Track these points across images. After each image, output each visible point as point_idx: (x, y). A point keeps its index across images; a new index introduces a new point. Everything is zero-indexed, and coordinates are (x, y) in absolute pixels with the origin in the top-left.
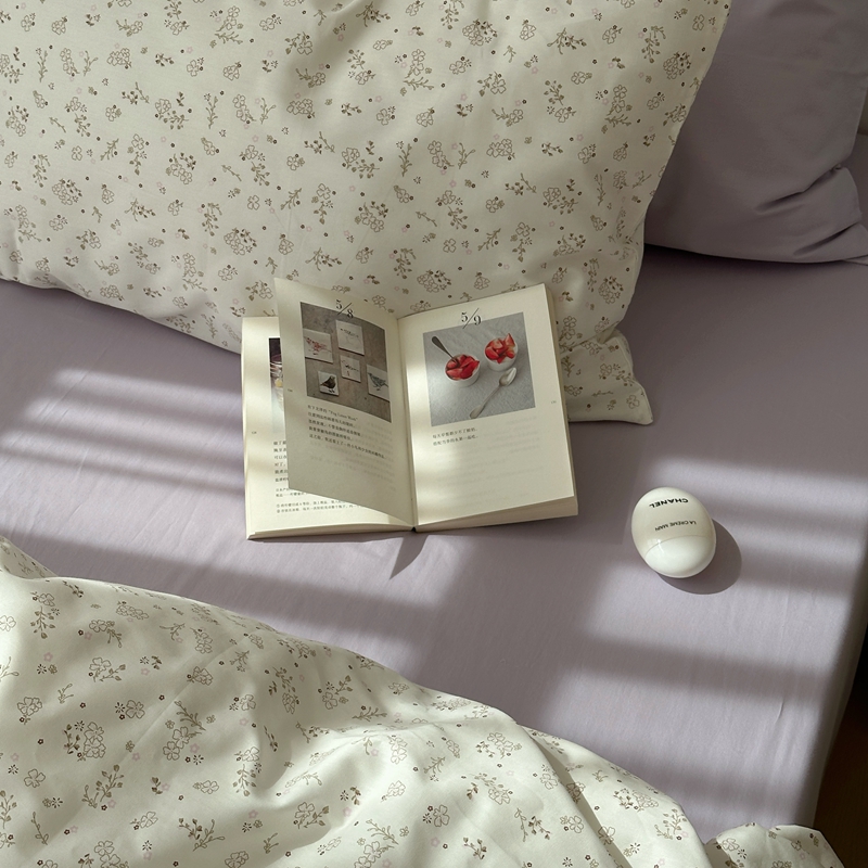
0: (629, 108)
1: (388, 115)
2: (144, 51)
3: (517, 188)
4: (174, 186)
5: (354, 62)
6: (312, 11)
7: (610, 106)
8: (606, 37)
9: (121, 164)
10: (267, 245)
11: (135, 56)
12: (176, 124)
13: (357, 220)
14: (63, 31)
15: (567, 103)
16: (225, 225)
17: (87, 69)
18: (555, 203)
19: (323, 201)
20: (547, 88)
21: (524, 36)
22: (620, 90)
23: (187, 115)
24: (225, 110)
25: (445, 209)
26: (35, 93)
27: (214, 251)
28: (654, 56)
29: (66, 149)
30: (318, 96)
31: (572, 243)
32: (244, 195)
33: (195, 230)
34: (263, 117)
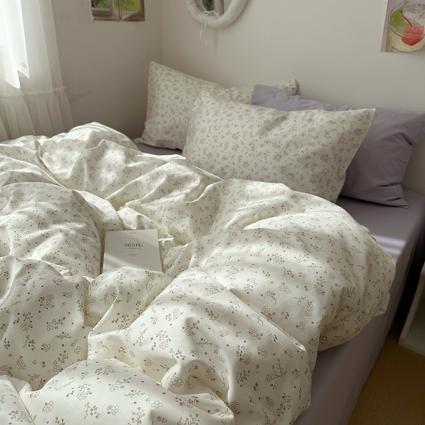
0: (345, 139)
1: (285, 136)
2: (232, 124)
3: (314, 154)
4: (233, 152)
5: (279, 127)
6: (271, 115)
7: (340, 138)
8: (341, 122)
9: (222, 148)
10: (252, 165)
12: (236, 138)
13: (274, 159)
15: (329, 135)
16: (243, 161)
17: (219, 129)
18: (323, 159)
19: (266, 154)
20: (325, 132)
21: (321, 121)
22: (343, 134)
23: (239, 137)
24: (248, 135)
25: (296, 157)
26: (207, 135)
27: (240, 167)
28: (353, 128)
29: (211, 146)
30: (270, 133)
31: (326, 171)
32: (248, 154)
33: (236, 162)
34: (256, 136)
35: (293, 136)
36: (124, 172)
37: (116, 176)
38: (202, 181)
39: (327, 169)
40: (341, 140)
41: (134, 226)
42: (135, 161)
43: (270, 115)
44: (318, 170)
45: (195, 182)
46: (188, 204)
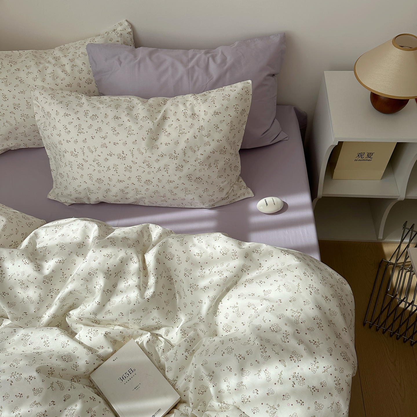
1: (177, 143)
2: (110, 142)
3: (213, 152)
4: (128, 174)
5: (164, 132)
6: (150, 122)
8: (225, 110)
9: (112, 171)
10: (155, 181)
11: (108, 144)
12: (124, 159)
13: (176, 170)
14: (86, 142)
16: (143, 180)
17: (96, 150)
18: (222, 153)
19: (166, 167)
20: (215, 126)
21: (205, 114)
22: (231, 121)
23: (126, 156)
24: (135, 152)
25: (197, 162)
26: (83, 159)
29: (96, 171)
30: (158, 143)
31: (227, 161)
32: (146, 172)
34: (146, 152)
35: (185, 141)
36: (45, 282)
37: (39, 291)
38: (137, 253)
39: (228, 159)
41: (109, 348)
42: (44, 258)
43: (148, 121)
44: (221, 164)
45: (133, 261)
46: (149, 299)
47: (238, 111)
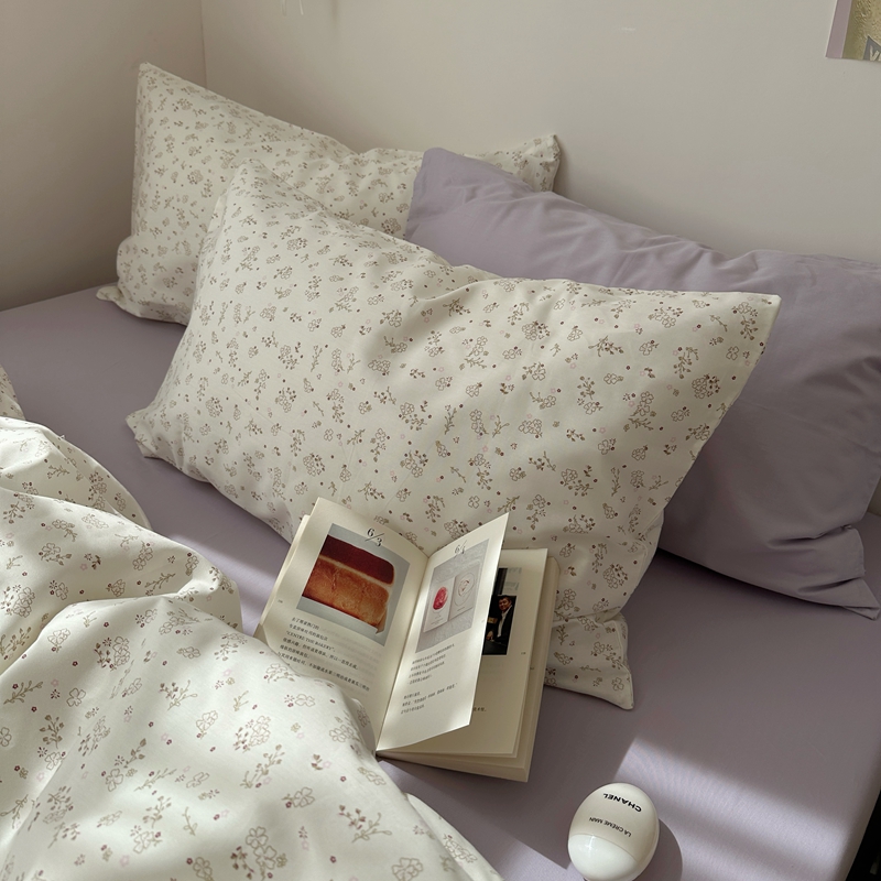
0: (653, 414)
1: (445, 382)
2: (285, 310)
3: (539, 463)
4: (278, 410)
5: (431, 339)
6: (408, 293)
7: (635, 409)
8: (643, 349)
9: (248, 391)
10: (333, 468)
11: (278, 313)
12: (290, 365)
13: (402, 464)
14: (242, 291)
15: (596, 398)
16: (306, 450)
17: (247, 319)
18: (571, 484)
19: (379, 441)
20: (581, 383)
21: (571, 338)
22: (647, 394)
23: (299, 359)
24: (326, 358)
25: (475, 469)
26: (214, 333)
27: (295, 468)
28: (685, 373)
29: (220, 374)
30: (396, 360)
31: (583, 524)
32: (323, 428)
33: (285, 449)
34: (350, 369)
35: (469, 387)
40: (638, 415)
43: (406, 290)
47: (689, 371)
